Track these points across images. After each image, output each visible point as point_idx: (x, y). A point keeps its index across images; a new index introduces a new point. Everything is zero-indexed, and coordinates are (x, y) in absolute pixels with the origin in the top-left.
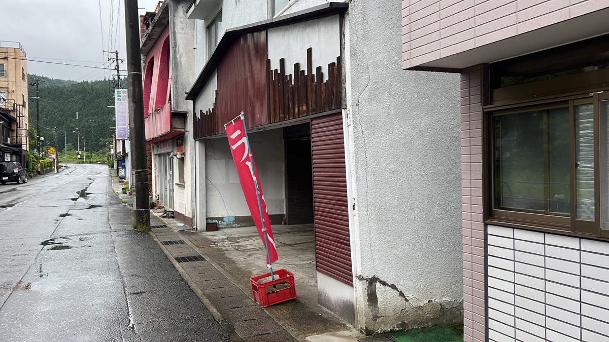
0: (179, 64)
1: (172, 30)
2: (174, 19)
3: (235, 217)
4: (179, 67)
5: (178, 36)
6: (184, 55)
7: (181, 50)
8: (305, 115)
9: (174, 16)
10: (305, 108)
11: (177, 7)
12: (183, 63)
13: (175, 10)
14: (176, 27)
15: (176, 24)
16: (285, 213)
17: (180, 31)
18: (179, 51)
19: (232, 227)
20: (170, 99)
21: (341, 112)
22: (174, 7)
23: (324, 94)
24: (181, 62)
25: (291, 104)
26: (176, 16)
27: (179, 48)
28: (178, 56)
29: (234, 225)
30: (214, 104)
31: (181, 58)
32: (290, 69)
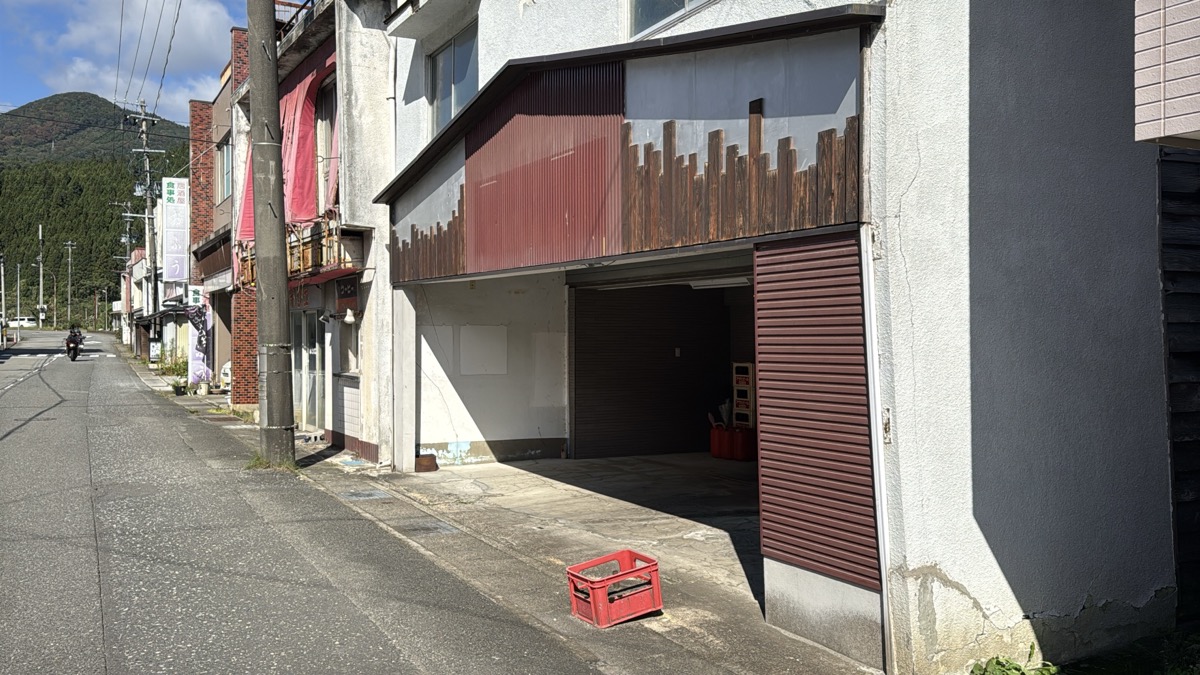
0: (357, 129)
1: (344, 58)
2: (347, 36)
3: (472, 444)
4: (357, 136)
5: (356, 72)
7: (359, 102)
8: (741, 235)
9: (348, 31)
10: (741, 222)
11: (354, 11)
12: (365, 127)
13: (350, 19)
14: (351, 51)
15: (352, 46)
17: (359, 61)
18: (357, 101)
19: (464, 464)
20: (337, 201)
21: (858, 231)
22: (348, 11)
24: (361, 126)
26: (351, 31)
27: (356, 97)
28: (355, 113)
29: (471, 460)
30: (454, 212)
31: (360, 117)
32: (694, 142)
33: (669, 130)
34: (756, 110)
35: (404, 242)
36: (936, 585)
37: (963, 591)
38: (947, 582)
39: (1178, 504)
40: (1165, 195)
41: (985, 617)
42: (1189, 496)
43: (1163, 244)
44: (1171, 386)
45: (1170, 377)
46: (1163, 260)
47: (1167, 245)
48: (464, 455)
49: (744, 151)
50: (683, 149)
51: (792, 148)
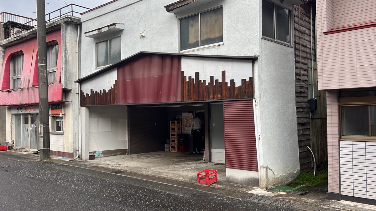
0: (68, 61)
1: (64, 40)
2: (65, 34)
3: (103, 151)
4: (68, 63)
5: (68, 44)
6: (70, 56)
7: (69, 53)
8: (220, 99)
9: (65, 33)
10: (220, 96)
11: (67, 27)
12: (70, 60)
13: (66, 29)
14: (66, 39)
15: (66, 37)
16: (127, 148)
17: (68, 41)
18: (68, 53)
19: (101, 157)
20: (60, 81)
21: (252, 100)
22: (65, 27)
23: (236, 91)
24: (69, 60)
25: (206, 94)
26: (67, 32)
27: (68, 52)
28: (67, 56)
29: (102, 156)
30: (111, 87)
31: (68, 57)
32: (205, 78)
33: (197, 74)
34: (224, 73)
35: (87, 94)
36: (268, 169)
37: (272, 171)
38: (269, 169)
39: (300, 153)
40: (296, 92)
41: (275, 175)
42: (301, 151)
43: (296, 102)
44: (298, 130)
45: (298, 128)
46: (296, 105)
47: (297, 102)
48: (100, 155)
49: (220, 81)
50: (201, 78)
51: (234, 82)
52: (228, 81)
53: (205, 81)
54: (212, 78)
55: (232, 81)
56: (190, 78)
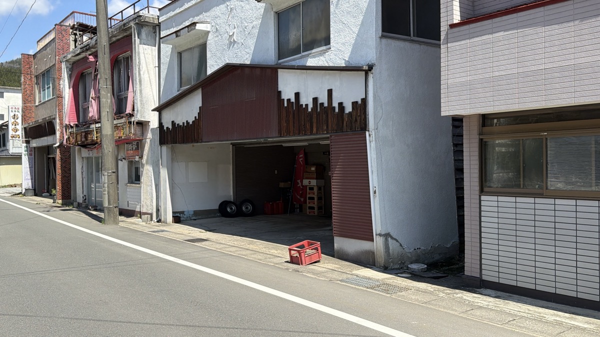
5: (142, 56)
6: (146, 73)
7: (144, 68)
10: (325, 128)
11: (140, 30)
12: (146, 79)
17: (143, 51)
18: (142, 68)
19: (191, 220)
20: (133, 110)
21: (365, 133)
22: (138, 31)
23: (346, 120)
24: (144, 78)
25: (308, 125)
28: (142, 73)
29: (193, 218)
31: (144, 75)
32: (306, 100)
33: (297, 95)
34: (330, 92)
35: (167, 128)
38: (392, 238)
41: (404, 249)
45: (455, 176)
46: (453, 140)
48: (191, 216)
49: (326, 105)
50: (304, 101)
51: (343, 105)
52: (335, 104)
53: (307, 105)
54: (315, 100)
55: (341, 104)
56: (289, 100)
